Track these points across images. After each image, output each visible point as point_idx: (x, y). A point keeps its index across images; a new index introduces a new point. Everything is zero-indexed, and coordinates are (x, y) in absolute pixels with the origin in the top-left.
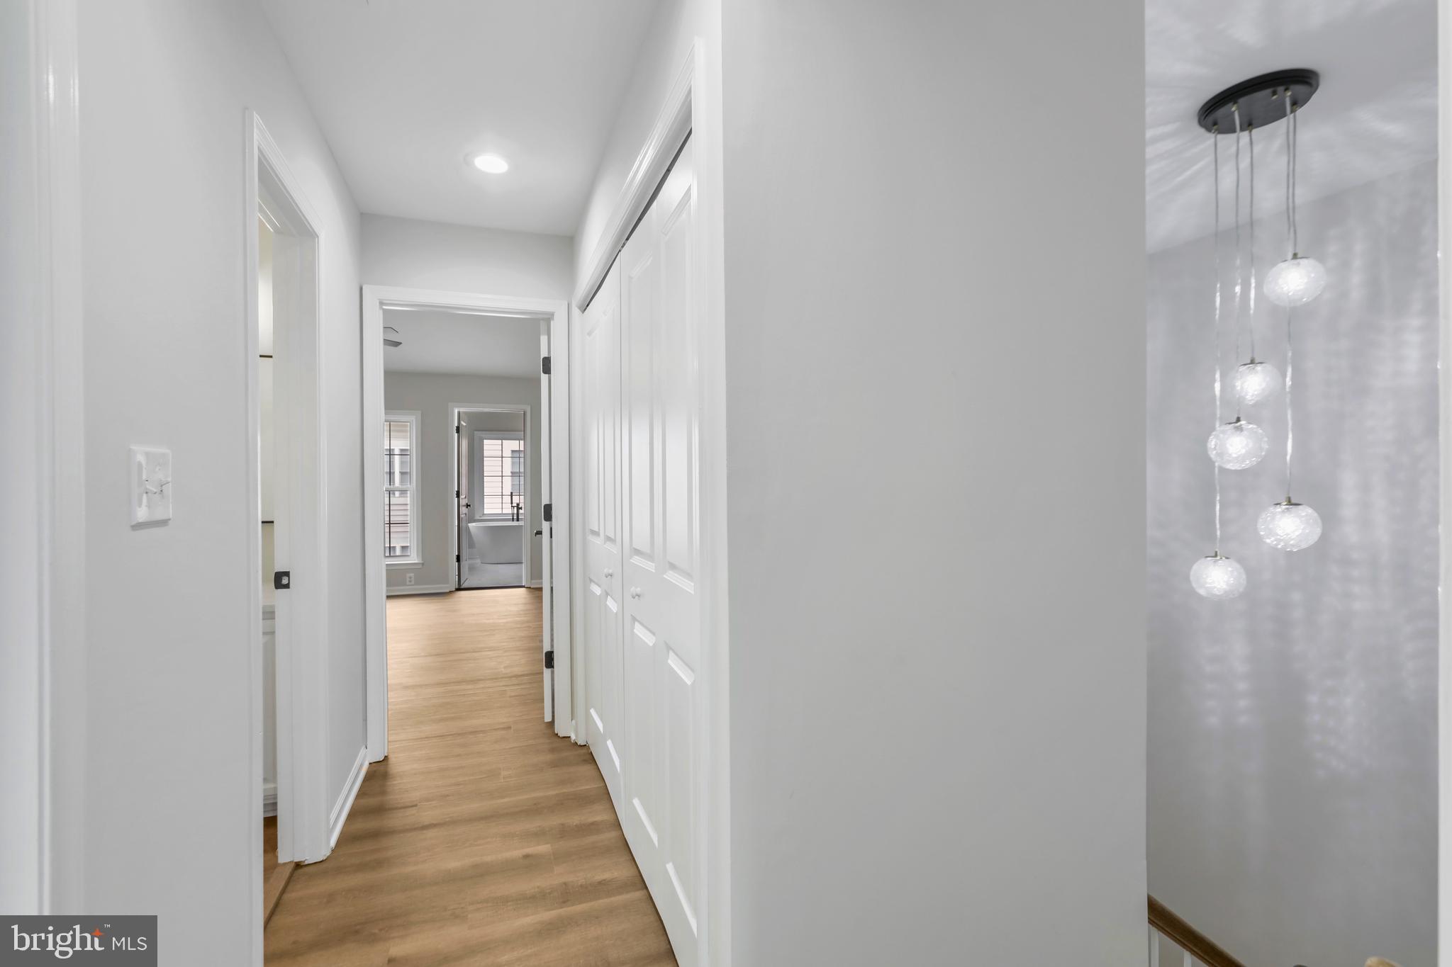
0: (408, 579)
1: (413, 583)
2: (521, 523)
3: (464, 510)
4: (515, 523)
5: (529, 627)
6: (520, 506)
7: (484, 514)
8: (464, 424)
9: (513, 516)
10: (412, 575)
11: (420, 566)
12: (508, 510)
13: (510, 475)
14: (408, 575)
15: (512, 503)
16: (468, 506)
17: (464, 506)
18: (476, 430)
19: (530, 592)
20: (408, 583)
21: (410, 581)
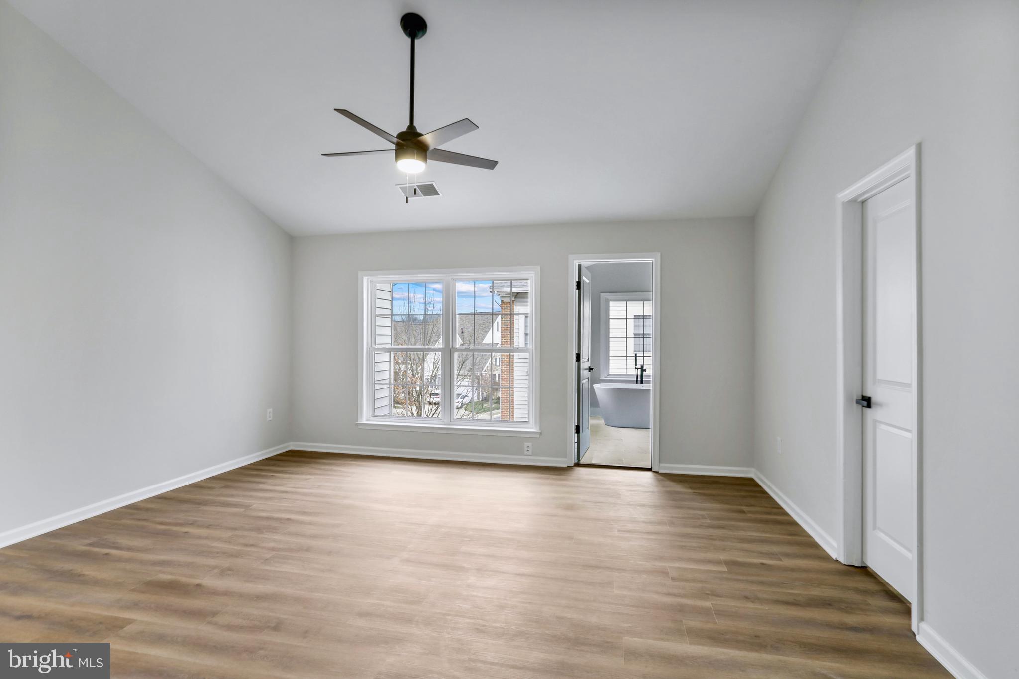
0: (526, 449)
1: (530, 453)
2: (645, 386)
3: (585, 373)
4: (639, 386)
5: (664, 573)
6: (644, 368)
7: (608, 375)
8: (588, 281)
9: (637, 378)
10: (530, 444)
11: (538, 436)
12: (632, 371)
13: (633, 336)
14: (526, 444)
15: (636, 365)
16: (590, 369)
17: (586, 369)
18: (602, 293)
19: (659, 480)
20: (526, 453)
21: (528, 451)
